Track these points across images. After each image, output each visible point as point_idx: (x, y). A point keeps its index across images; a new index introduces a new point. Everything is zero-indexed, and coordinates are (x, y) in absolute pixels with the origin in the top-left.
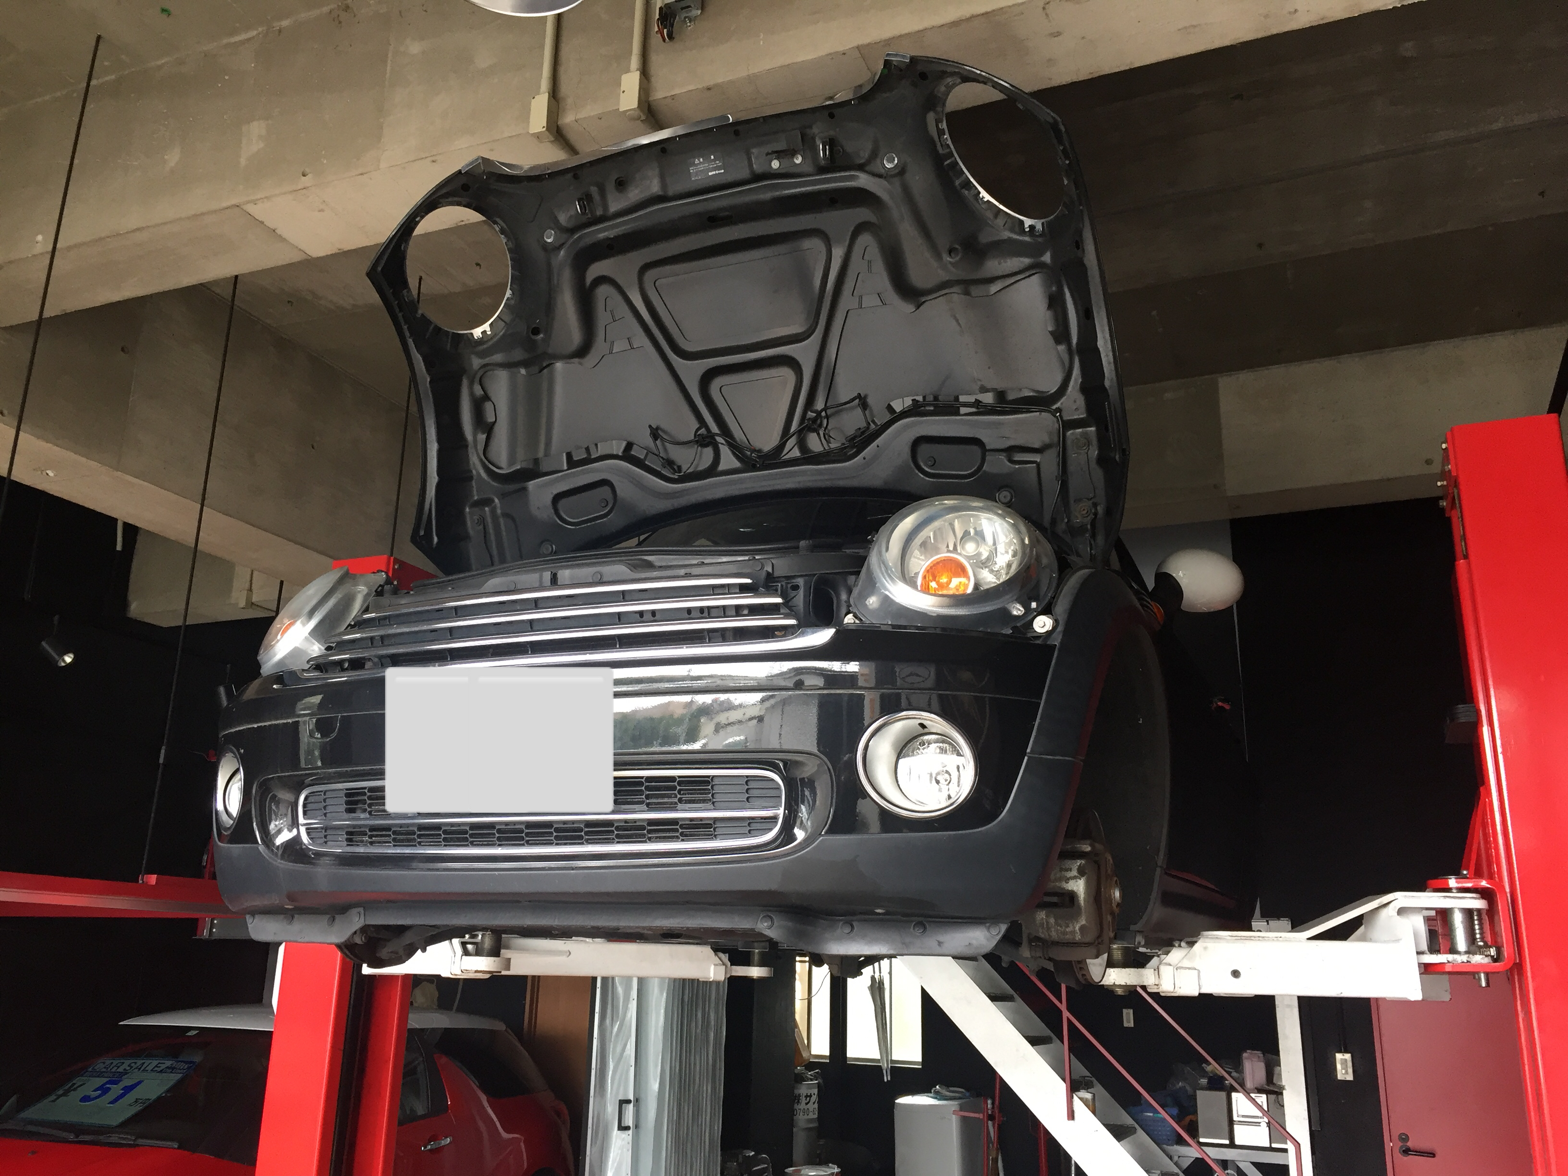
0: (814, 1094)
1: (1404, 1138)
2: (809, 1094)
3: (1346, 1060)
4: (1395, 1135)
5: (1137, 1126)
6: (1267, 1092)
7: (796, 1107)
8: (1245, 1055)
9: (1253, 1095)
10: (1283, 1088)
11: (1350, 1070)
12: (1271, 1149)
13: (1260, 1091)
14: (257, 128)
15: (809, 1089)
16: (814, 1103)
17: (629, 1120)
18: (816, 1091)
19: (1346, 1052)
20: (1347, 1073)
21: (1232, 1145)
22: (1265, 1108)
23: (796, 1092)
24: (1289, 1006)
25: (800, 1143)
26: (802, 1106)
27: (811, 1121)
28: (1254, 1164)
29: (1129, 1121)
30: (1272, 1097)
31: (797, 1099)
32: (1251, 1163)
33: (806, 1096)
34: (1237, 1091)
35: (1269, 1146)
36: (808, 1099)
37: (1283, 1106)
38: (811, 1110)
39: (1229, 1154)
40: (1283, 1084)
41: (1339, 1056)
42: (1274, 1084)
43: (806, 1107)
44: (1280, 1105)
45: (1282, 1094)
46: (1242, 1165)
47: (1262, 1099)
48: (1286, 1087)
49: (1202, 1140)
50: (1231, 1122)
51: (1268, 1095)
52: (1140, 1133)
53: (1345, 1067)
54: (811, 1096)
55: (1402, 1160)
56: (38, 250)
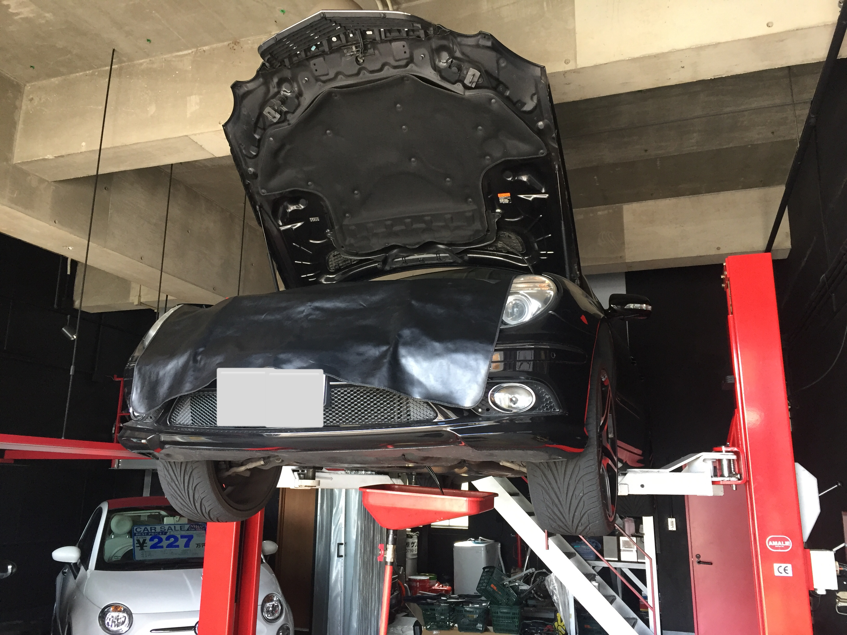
0: (416, 542)
1: (698, 556)
2: (413, 542)
3: (673, 522)
4: (694, 554)
5: (576, 553)
7: (407, 548)
8: (625, 519)
9: (630, 537)
11: (675, 526)
12: (638, 562)
13: (633, 536)
14: (194, 99)
15: (413, 540)
16: (416, 546)
17: (342, 553)
19: (673, 517)
21: (619, 560)
22: (636, 543)
23: (407, 541)
25: (410, 565)
26: (410, 548)
27: (414, 555)
29: (573, 550)
30: (639, 539)
31: (407, 544)
32: (629, 568)
34: (622, 535)
36: (413, 544)
37: (644, 542)
38: (414, 549)
39: (619, 565)
40: (644, 533)
41: (670, 520)
42: (640, 533)
43: (412, 548)
44: (642, 541)
45: (643, 537)
46: (623, 570)
47: (634, 539)
49: (606, 559)
50: (619, 550)
51: (637, 537)
52: (578, 556)
53: (672, 525)
55: (697, 566)
56: (83, 150)
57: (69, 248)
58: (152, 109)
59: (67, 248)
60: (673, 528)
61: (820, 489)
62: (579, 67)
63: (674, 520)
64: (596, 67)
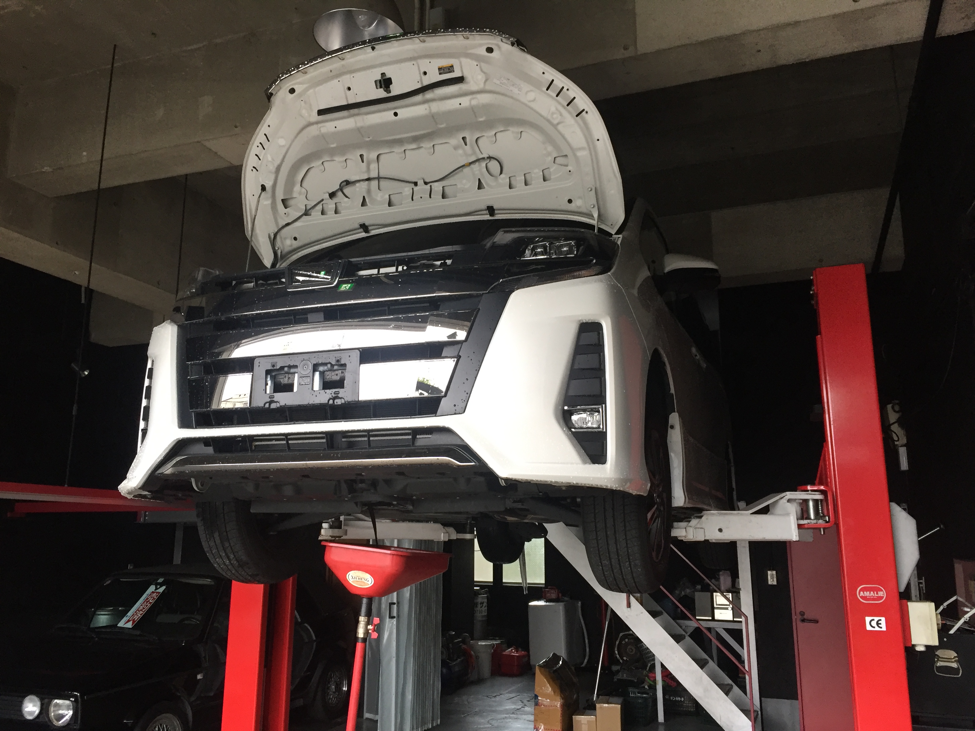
0: (485, 602)
1: (802, 614)
2: (482, 602)
3: (773, 574)
4: (798, 612)
5: (663, 611)
6: (732, 592)
7: (476, 609)
8: (721, 573)
9: (725, 594)
10: (740, 589)
11: (775, 579)
12: (733, 621)
13: (728, 591)
14: (207, 100)
15: (482, 599)
16: (485, 607)
17: (395, 614)
18: (486, 600)
19: (773, 570)
20: (773, 581)
21: (713, 619)
22: (731, 599)
23: (475, 601)
24: (745, 547)
25: (478, 628)
26: (479, 608)
27: (483, 616)
28: (725, 629)
29: (659, 609)
30: (735, 594)
31: (476, 605)
32: (724, 629)
33: (481, 603)
34: (716, 592)
35: (732, 620)
36: (482, 604)
37: (740, 599)
38: (483, 610)
39: (712, 624)
40: (740, 587)
41: (769, 572)
42: (736, 588)
43: (481, 609)
44: (738, 598)
45: (739, 593)
46: (718, 630)
47: (730, 596)
48: (742, 589)
49: (697, 618)
50: (713, 609)
51: (733, 594)
52: (665, 614)
53: (772, 578)
54: (483, 603)
55: (801, 625)
56: (84, 160)
57: (76, 272)
58: (160, 113)
59: (74, 273)
60: (773, 582)
61: (920, 531)
62: (639, 53)
63: (774, 572)
64: (659, 52)
